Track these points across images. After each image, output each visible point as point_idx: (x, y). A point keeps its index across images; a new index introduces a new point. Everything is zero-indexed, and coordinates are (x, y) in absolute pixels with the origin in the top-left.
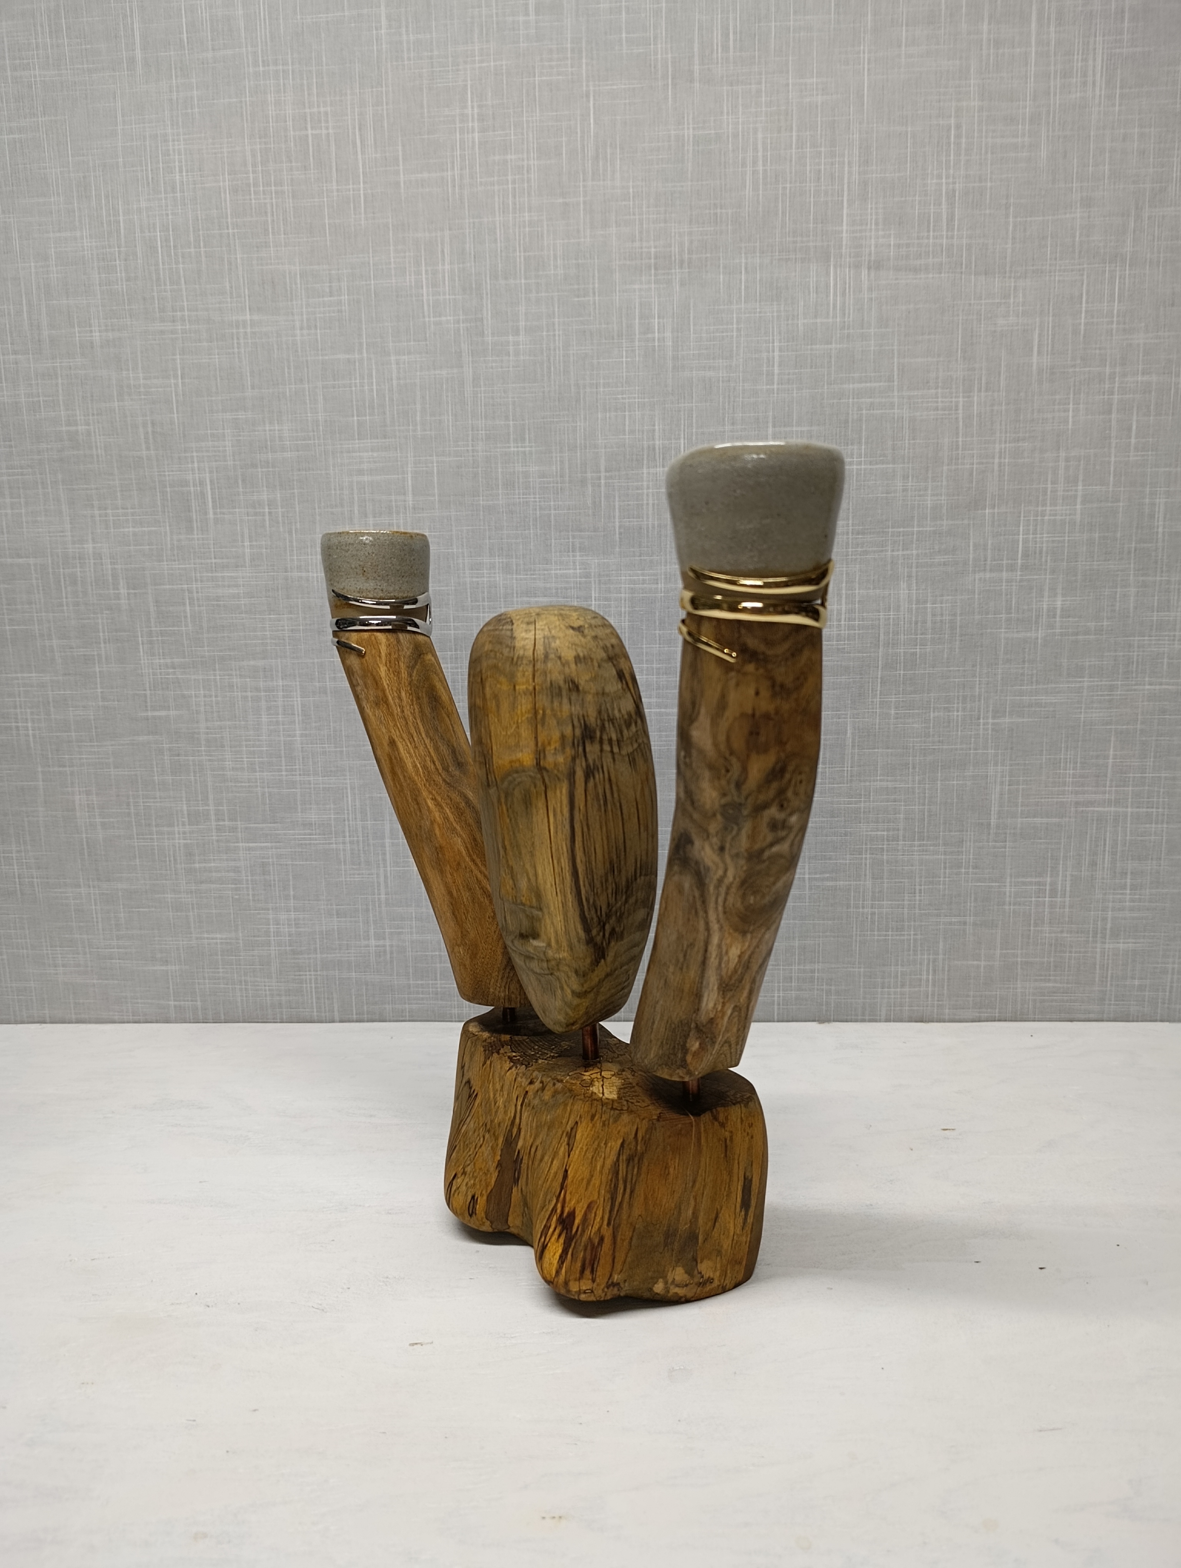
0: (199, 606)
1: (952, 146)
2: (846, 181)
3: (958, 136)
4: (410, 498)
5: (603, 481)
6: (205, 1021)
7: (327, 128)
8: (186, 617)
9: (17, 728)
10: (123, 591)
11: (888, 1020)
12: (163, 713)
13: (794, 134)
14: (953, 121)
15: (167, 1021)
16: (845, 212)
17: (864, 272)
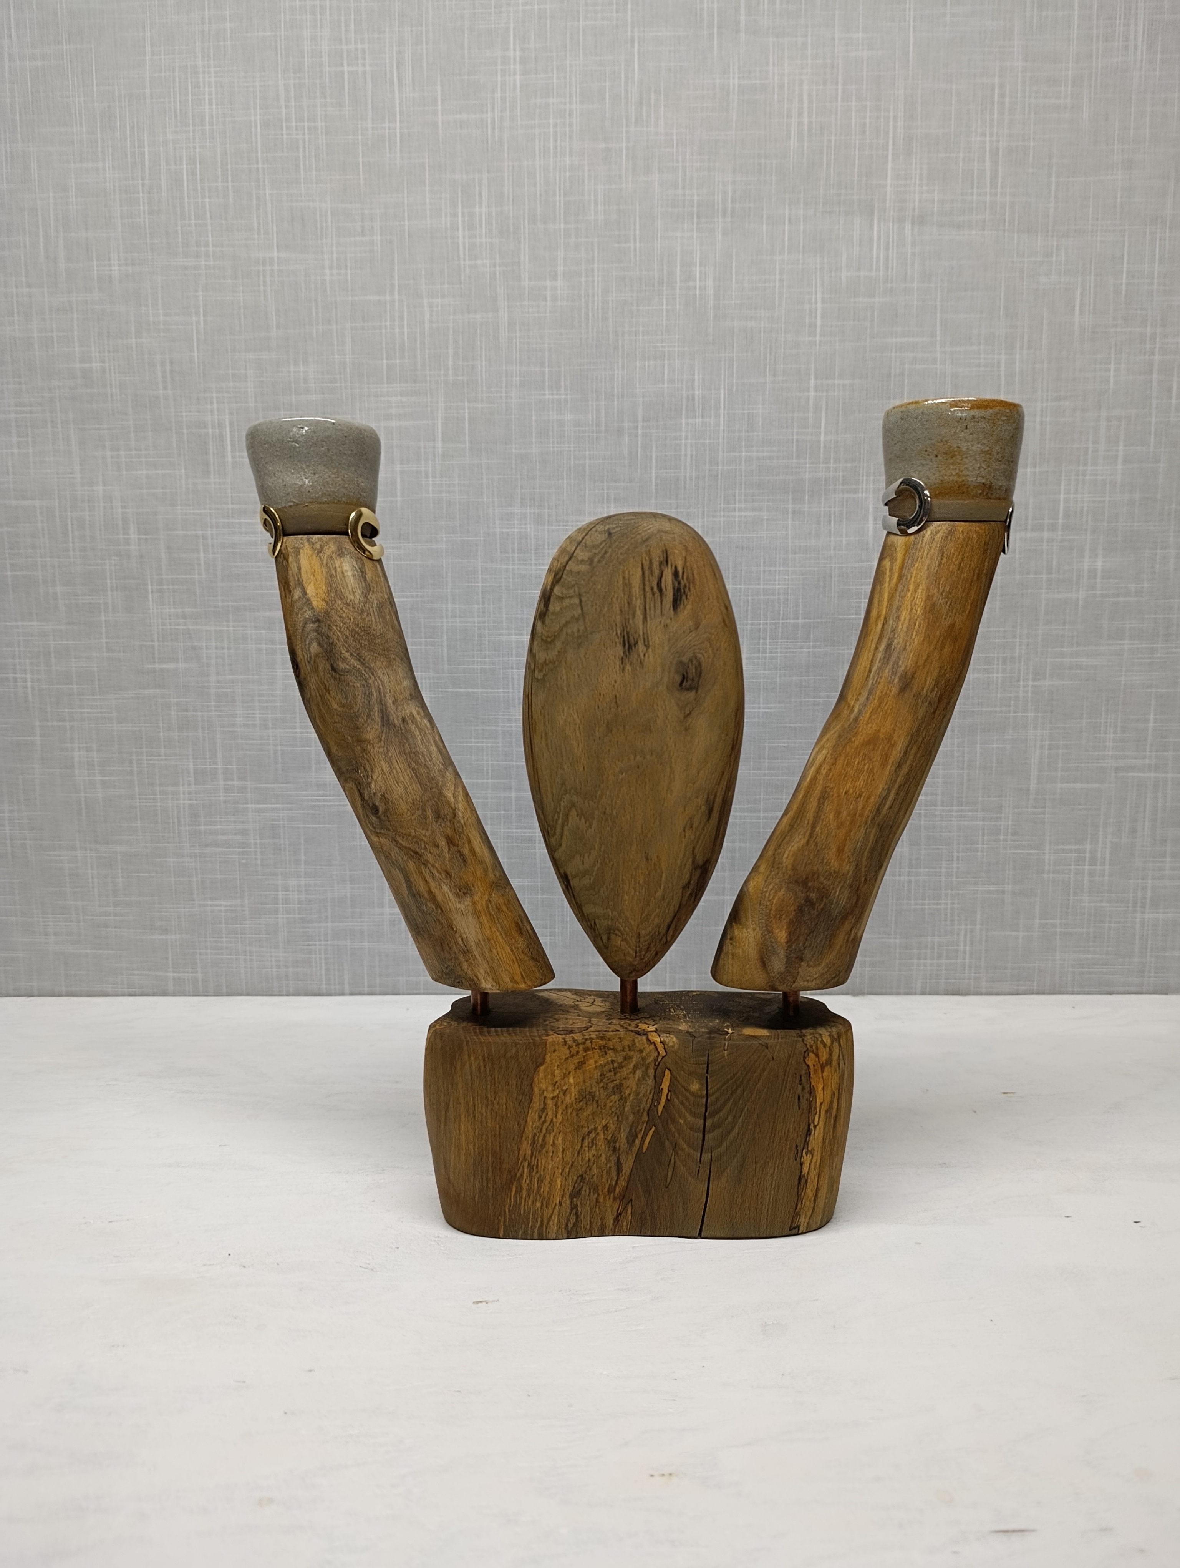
0: (214, 553)
1: (996, 106)
2: (891, 135)
3: (1002, 96)
4: (439, 444)
5: (640, 432)
6: (206, 994)
7: (364, 65)
8: (199, 565)
9: (15, 679)
10: (133, 536)
11: (923, 993)
12: (171, 666)
13: (840, 87)
14: (997, 81)
15: (164, 994)
16: (890, 165)
17: (908, 227)
